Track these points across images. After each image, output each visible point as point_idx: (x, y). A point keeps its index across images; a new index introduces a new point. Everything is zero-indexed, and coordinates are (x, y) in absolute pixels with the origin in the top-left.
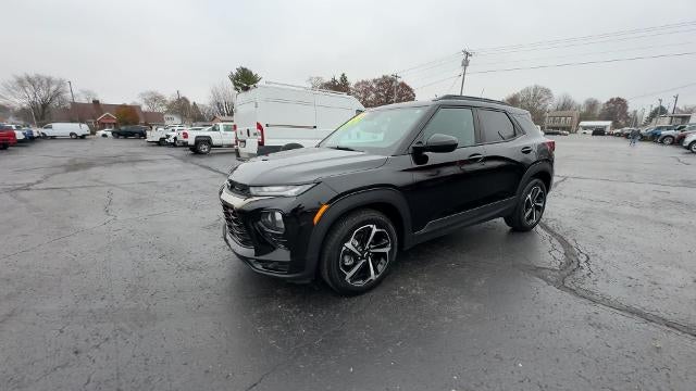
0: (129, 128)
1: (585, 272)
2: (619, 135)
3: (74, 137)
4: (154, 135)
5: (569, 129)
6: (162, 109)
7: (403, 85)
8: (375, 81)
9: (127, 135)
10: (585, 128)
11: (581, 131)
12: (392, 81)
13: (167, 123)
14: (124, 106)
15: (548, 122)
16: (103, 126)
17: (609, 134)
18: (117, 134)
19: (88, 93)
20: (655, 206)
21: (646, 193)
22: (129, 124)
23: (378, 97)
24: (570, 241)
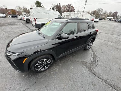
0: (14, 15)
1: (96, 64)
2: (114, 20)
3: (3, 17)
4: (19, 17)
5: (104, 19)
6: (21, 11)
7: (72, 7)
8: (66, 5)
9: (14, 17)
10: (108, 18)
11: (107, 19)
12: (70, 5)
13: (23, 14)
14: (13, 10)
15: (100, 17)
16: (9, 14)
17: (112, 20)
18: (12, 17)
19: (4, 6)
20: (116, 42)
21: (115, 38)
22: (14, 14)
23: (67, 9)
24: (96, 53)
